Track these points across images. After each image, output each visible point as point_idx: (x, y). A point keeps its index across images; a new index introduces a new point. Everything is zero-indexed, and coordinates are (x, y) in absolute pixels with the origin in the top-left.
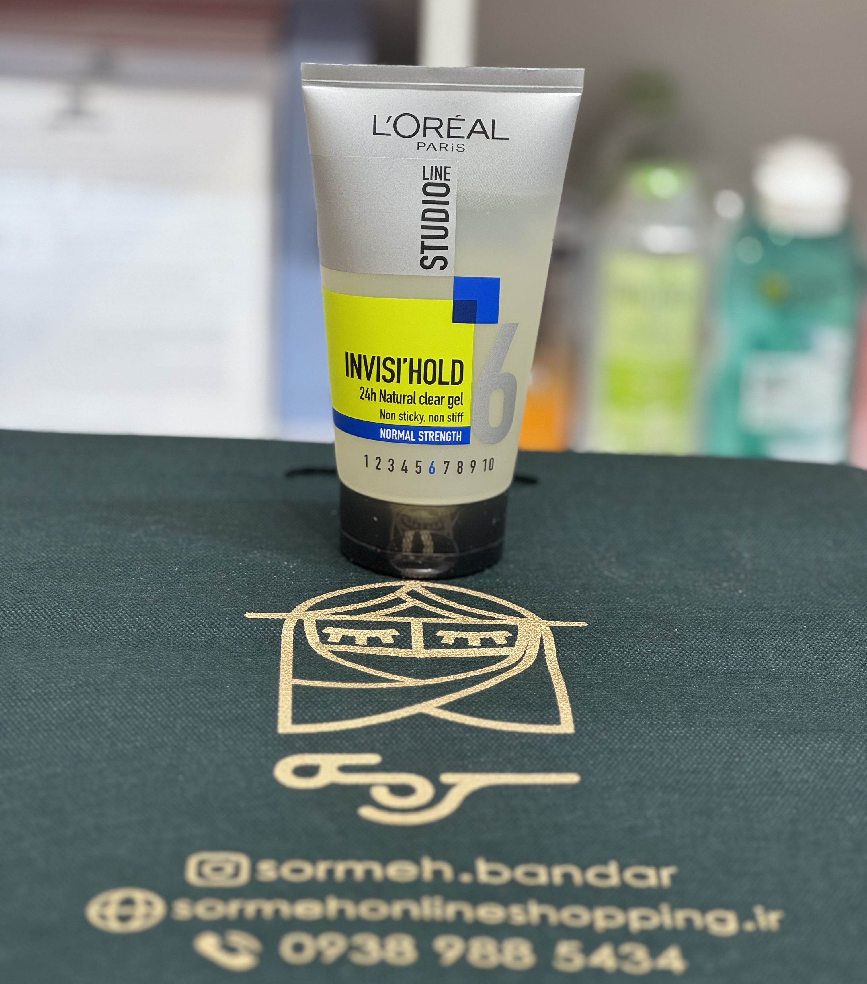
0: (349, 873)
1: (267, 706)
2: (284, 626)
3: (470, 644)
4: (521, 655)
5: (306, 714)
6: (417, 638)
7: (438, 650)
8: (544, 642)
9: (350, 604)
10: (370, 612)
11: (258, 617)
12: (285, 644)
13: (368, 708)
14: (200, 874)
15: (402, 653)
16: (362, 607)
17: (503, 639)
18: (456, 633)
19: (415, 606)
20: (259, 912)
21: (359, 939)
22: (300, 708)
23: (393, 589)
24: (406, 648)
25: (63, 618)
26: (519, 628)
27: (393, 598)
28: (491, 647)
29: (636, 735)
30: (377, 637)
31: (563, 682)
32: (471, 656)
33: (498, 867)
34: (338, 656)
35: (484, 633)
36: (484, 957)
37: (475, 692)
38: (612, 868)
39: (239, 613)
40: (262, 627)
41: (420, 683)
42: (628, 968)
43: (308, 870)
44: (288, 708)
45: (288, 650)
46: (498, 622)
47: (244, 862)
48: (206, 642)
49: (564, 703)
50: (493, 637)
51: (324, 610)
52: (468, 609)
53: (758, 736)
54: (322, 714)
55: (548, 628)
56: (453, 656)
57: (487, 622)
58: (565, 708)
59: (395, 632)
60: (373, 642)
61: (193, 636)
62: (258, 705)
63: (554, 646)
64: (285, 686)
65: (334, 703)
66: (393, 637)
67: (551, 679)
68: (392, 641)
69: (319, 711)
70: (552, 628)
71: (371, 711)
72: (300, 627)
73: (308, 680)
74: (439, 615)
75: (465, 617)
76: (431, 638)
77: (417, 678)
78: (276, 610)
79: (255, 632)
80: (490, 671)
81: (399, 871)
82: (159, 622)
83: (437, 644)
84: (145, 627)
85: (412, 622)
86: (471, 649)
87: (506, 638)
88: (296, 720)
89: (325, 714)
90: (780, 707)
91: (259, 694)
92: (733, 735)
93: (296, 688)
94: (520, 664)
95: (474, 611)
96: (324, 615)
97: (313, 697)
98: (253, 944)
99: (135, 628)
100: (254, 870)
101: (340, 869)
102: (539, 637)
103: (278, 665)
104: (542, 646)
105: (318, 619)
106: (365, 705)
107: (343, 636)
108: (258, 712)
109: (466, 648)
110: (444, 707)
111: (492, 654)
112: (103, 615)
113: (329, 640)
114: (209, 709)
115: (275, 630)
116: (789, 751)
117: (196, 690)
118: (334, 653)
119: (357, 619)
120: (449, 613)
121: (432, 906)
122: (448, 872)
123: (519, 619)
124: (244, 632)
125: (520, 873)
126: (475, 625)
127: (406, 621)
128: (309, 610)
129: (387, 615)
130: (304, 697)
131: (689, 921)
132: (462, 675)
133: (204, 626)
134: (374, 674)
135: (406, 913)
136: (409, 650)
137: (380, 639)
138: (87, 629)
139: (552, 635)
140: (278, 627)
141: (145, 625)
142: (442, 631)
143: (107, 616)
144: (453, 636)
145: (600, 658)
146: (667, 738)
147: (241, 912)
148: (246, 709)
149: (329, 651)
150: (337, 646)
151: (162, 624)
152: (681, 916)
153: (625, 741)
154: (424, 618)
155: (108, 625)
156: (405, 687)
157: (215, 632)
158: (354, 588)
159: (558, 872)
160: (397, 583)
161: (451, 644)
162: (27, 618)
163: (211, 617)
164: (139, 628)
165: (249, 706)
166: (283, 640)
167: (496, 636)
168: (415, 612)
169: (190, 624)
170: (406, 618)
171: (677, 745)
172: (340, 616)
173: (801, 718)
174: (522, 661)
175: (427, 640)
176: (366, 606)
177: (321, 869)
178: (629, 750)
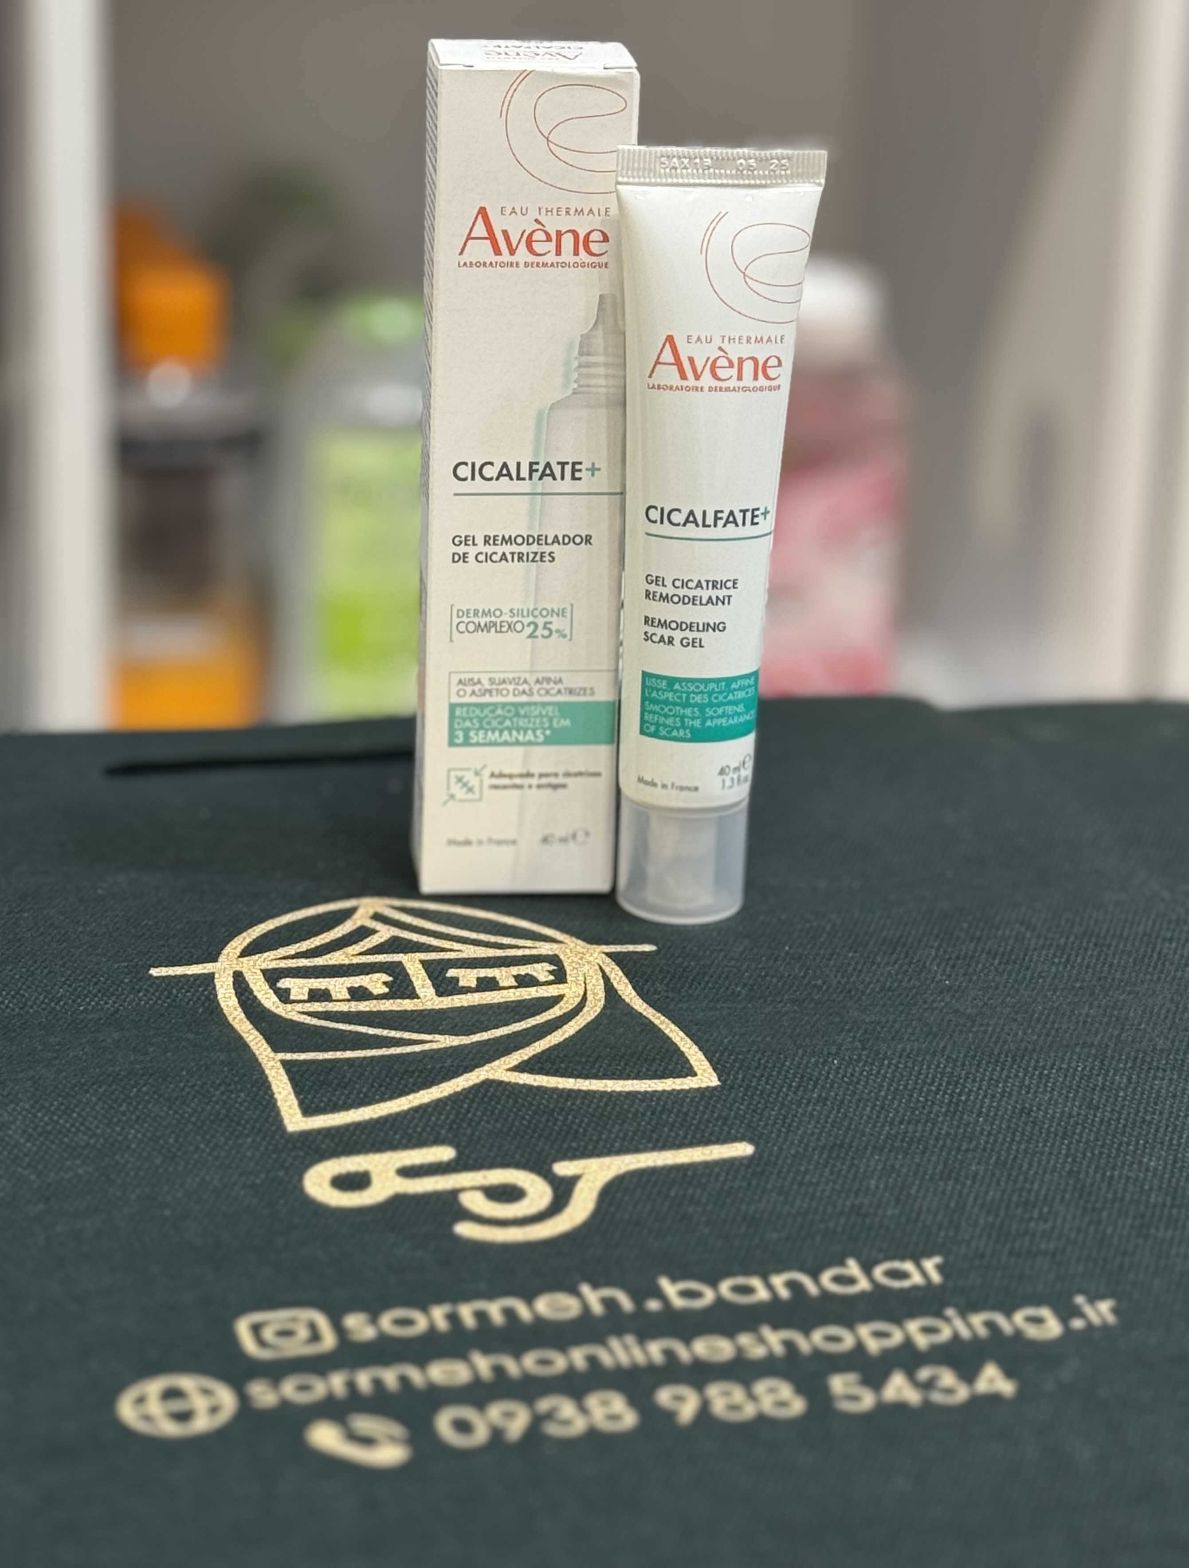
0: (481, 1316)
1: (256, 1094)
2: (216, 983)
3: (502, 985)
4: (582, 993)
5: (320, 1101)
6: (422, 982)
7: (458, 997)
8: (608, 975)
9: (299, 942)
10: (334, 950)
11: (172, 973)
12: (230, 1009)
13: (407, 1082)
14: (261, 1342)
15: (407, 1005)
16: (317, 945)
17: (546, 973)
19: (394, 936)
20: (378, 1383)
21: (544, 1405)
22: (308, 1093)
23: (346, 914)
24: (411, 998)
26: (562, 957)
27: (355, 928)
28: (534, 986)
29: (811, 1079)
30: (362, 987)
31: (667, 1021)
32: (511, 1000)
34: (319, 1018)
36: (734, 1408)
37: (552, 1044)
38: (853, 1268)
39: (140, 970)
40: (184, 988)
41: (466, 1040)
42: (939, 1398)
43: (421, 1320)
44: (289, 1094)
45: (239, 1017)
47: (320, 1319)
48: (109, 1018)
49: (688, 1046)
50: (531, 973)
51: (266, 955)
54: (343, 1097)
55: (605, 956)
56: (484, 1003)
58: (693, 1053)
59: (386, 977)
60: (358, 994)
61: (84, 1011)
62: (242, 1095)
64: (270, 1064)
65: (354, 1079)
66: (385, 983)
67: (648, 1019)
68: (387, 990)
69: (338, 1094)
70: (610, 955)
71: (414, 1084)
72: (240, 982)
73: (298, 1052)
74: (436, 947)
75: (477, 948)
76: (442, 981)
77: (455, 1034)
78: (195, 960)
79: (177, 995)
81: (550, 1306)
82: (23, 995)
83: (455, 989)
85: (404, 961)
86: (506, 992)
87: (551, 972)
88: (308, 1110)
89: (348, 1097)
91: (236, 1079)
93: (286, 1065)
94: (589, 1004)
95: (483, 937)
96: (269, 960)
97: (319, 1075)
98: (393, 1428)
100: (339, 1329)
101: (467, 1313)
104: (607, 979)
105: (262, 968)
106: (401, 1078)
107: (310, 990)
108: (246, 1104)
109: (499, 990)
110: (520, 1069)
111: (538, 995)
113: (292, 997)
114: (171, 1106)
115: (204, 990)
117: (136, 1082)
118: (310, 1014)
120: (452, 943)
121: (626, 1348)
123: (555, 946)
124: (159, 998)
126: (497, 958)
127: (393, 960)
128: (242, 955)
129: (361, 954)
130: (306, 1075)
131: (992, 1326)
134: (390, 1036)
135: (593, 1361)
136: (417, 1000)
137: (366, 989)
139: (615, 965)
140: (208, 985)
142: (452, 970)
144: (472, 976)
147: (352, 1387)
149: (299, 1012)
150: (308, 1004)
152: (977, 1321)
153: (798, 1089)
154: (419, 954)
159: (780, 1283)
161: (473, 986)
163: (100, 981)
165: (229, 1097)
166: (223, 1004)
167: (535, 971)
168: (399, 945)
169: (71, 993)
170: (391, 955)
172: (292, 961)
174: (590, 1001)
175: (436, 984)
176: (323, 943)
177: (439, 1314)
178: (809, 1102)
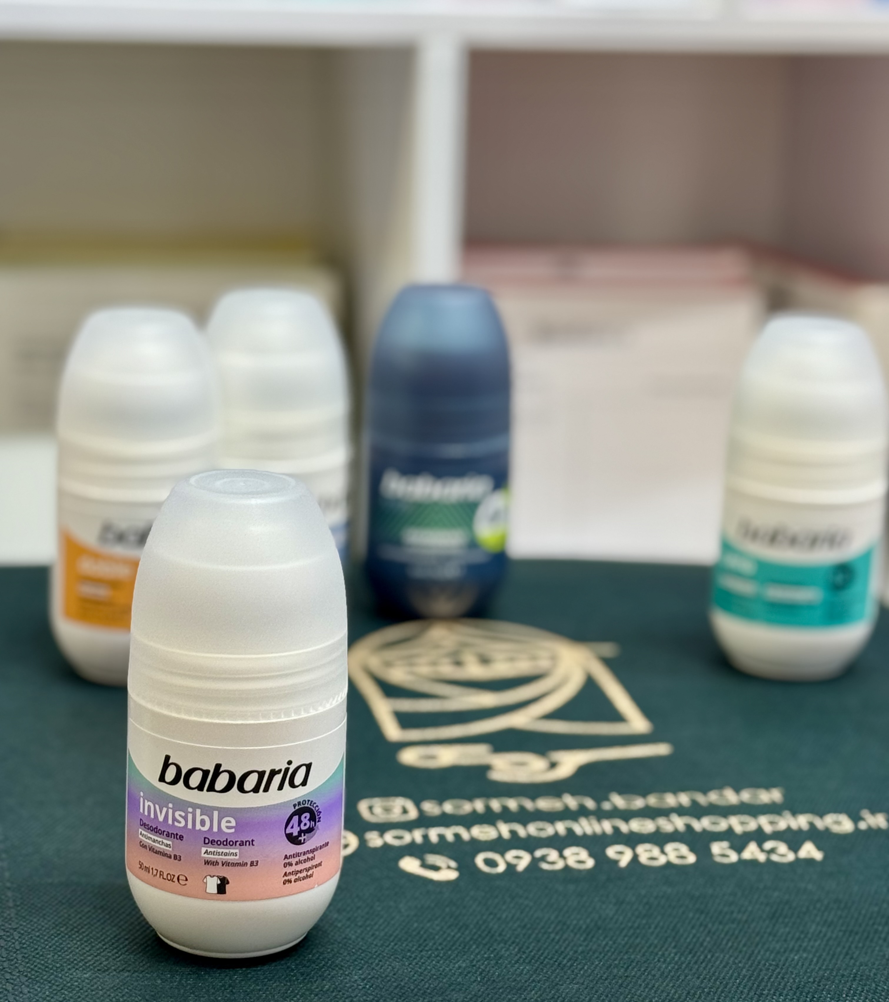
0: (504, 806)
14: (374, 814)
20: (442, 837)
21: (540, 852)
33: (630, 797)
36: (653, 859)
38: (729, 792)
42: (776, 858)
43: (467, 806)
47: (408, 804)
81: (547, 804)
98: (450, 862)
100: (419, 809)
101: (496, 805)
121: (590, 825)
122: (589, 803)
125: (651, 800)
131: (811, 824)
135: (570, 831)
147: (426, 838)
152: (803, 820)
159: (684, 798)
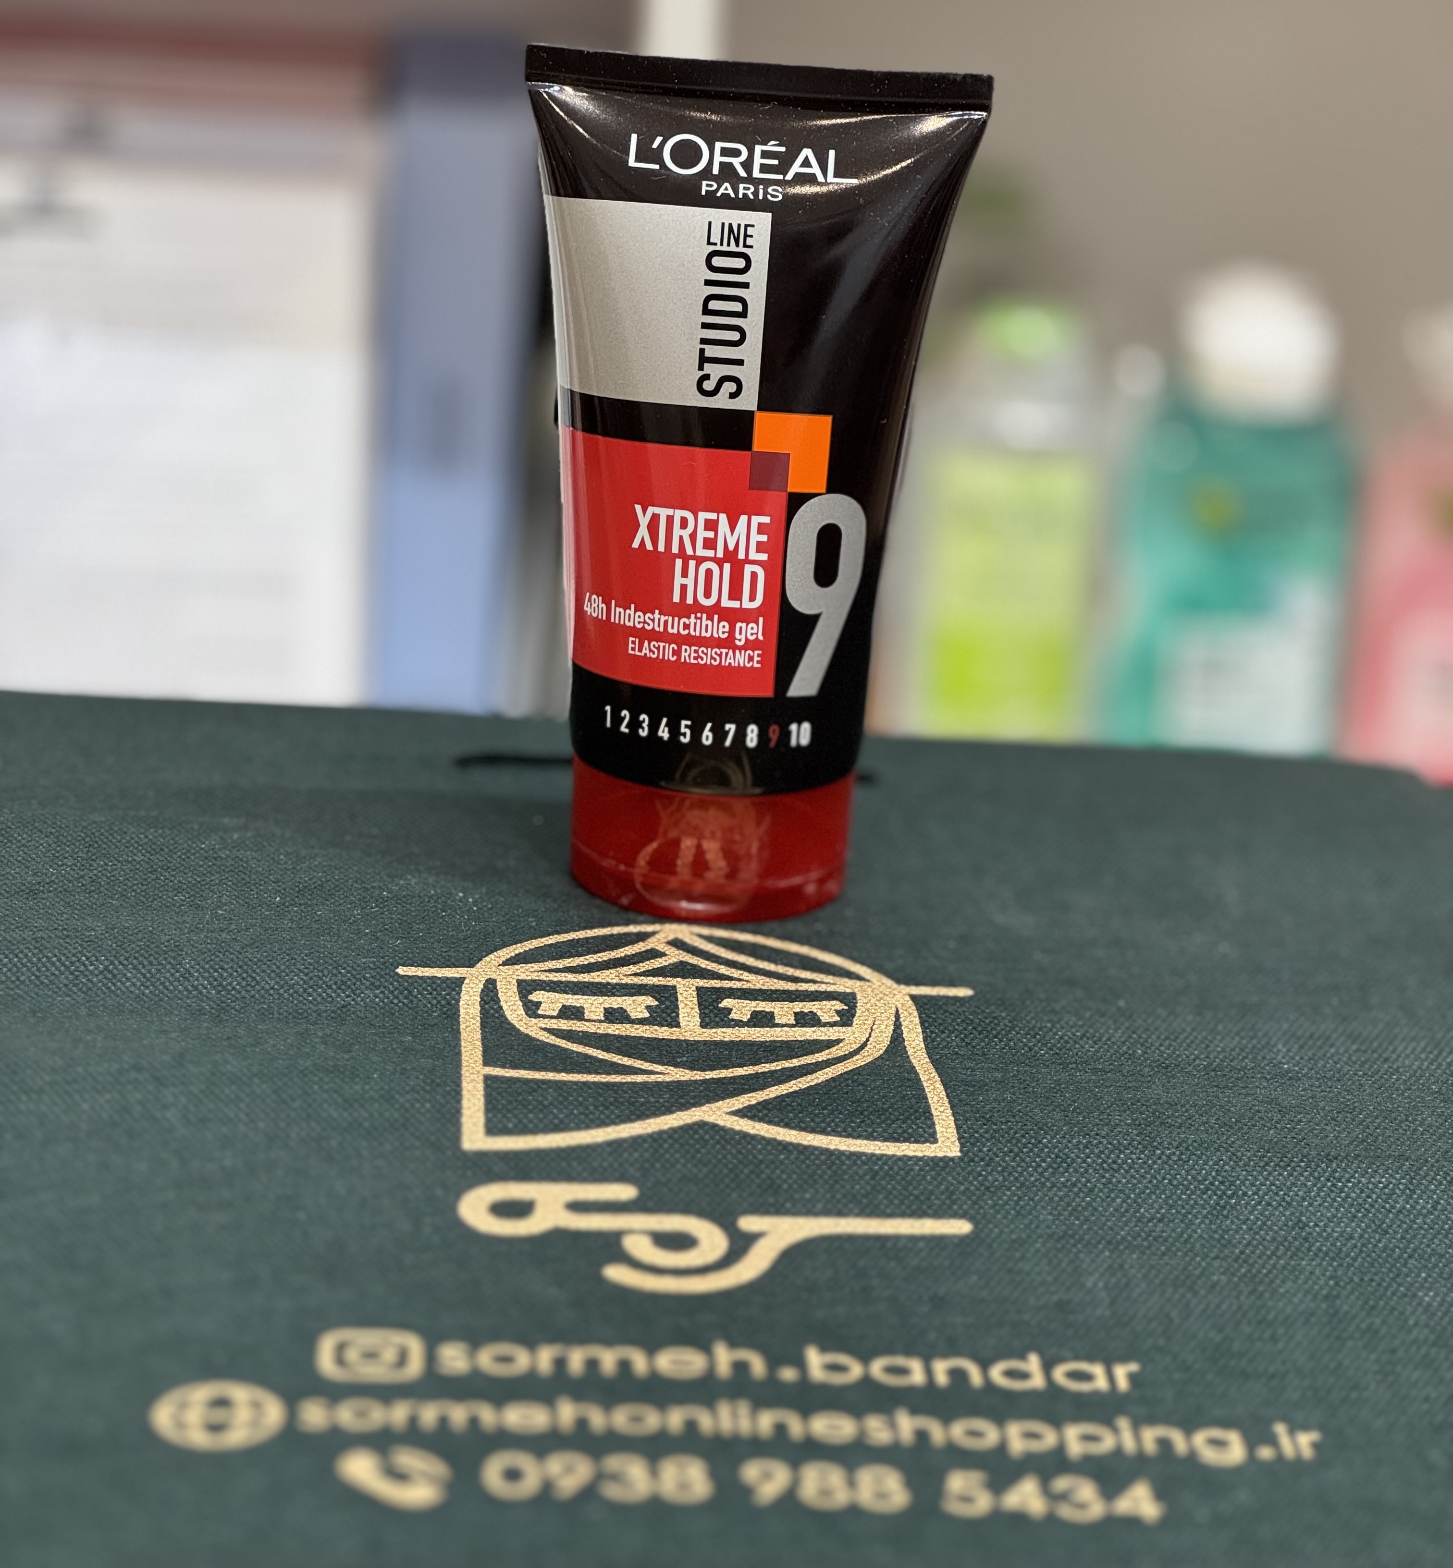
0: (592, 1364)
1: (443, 1106)
2: (463, 989)
3: (777, 1021)
4: (864, 1040)
5: (509, 1120)
6: (689, 1010)
7: (724, 1030)
8: (901, 1020)
9: (574, 957)
10: (608, 968)
11: (420, 974)
12: (467, 1017)
13: (612, 1112)
14: (340, 1360)
15: (663, 1033)
16: (592, 961)
17: (833, 1013)
18: (754, 1003)
19: (681, 962)
20: (443, 1421)
21: (613, 1462)
22: (499, 1111)
23: (642, 937)
24: (670, 1025)
25: (92, 972)
26: (858, 997)
27: (643, 949)
28: (813, 1026)
29: (1064, 1161)
30: (621, 1008)
31: (937, 1078)
32: (780, 1039)
33: (842, 1359)
34: (557, 1036)
35: (801, 1004)
36: (826, 1493)
37: (791, 1090)
38: (1033, 1363)
39: (387, 967)
40: (426, 990)
41: (698, 1076)
42: (1066, 1512)
43: (522, 1360)
44: (479, 1110)
45: (472, 1026)
46: (822, 988)
47: (415, 1345)
48: (333, 1012)
49: (942, 1109)
50: (815, 1011)
51: (530, 965)
52: (772, 967)
53: (1267, 1164)
54: (535, 1121)
55: (908, 998)
56: (750, 1039)
57: (803, 987)
58: (944, 1117)
59: (651, 1001)
60: (614, 1016)
61: (311, 1002)
62: (428, 1105)
63: (919, 1026)
64: (472, 1077)
65: (556, 1103)
66: (648, 1008)
67: (917, 1074)
68: (647, 1015)
69: (531, 1116)
70: (913, 998)
71: (618, 1117)
72: (490, 991)
73: (509, 1068)
74: (723, 975)
75: (768, 980)
76: (711, 1011)
77: (692, 1069)
78: (449, 963)
79: (416, 997)
80: (814, 1061)
81: (675, 1362)
82: (254, 979)
83: (723, 1020)
84: (229, 987)
85: (678, 986)
86: (780, 1029)
87: (838, 1012)
88: (491, 1130)
89: (541, 1120)
90: (1300, 1121)
91: (428, 1088)
92: (1225, 1164)
93: (489, 1080)
94: (864, 1052)
95: (781, 969)
96: (529, 972)
97: (520, 1094)
98: (436, 1467)
99: (214, 988)
100: (431, 1358)
101: (577, 1359)
102: (893, 1010)
103: (458, 1045)
104: (898, 1025)
105: (520, 978)
106: (607, 1108)
107: (564, 1006)
108: (428, 1115)
109: (771, 1027)
110: (741, 1113)
111: (815, 1037)
112: (159, 967)
113: (540, 1012)
114: (345, 1109)
115: (448, 994)
116: (1320, 1189)
117: (321, 1079)
118: (551, 1031)
119: (586, 980)
120: (740, 972)
121: (735, 1415)
122: (758, 1365)
123: (858, 983)
124: (397, 997)
125: (877, 1368)
126: (784, 992)
127: (668, 984)
128: (504, 964)
129: (636, 975)
130: (504, 1094)
131: (1165, 1444)
132: (767, 1065)
133: (330, 987)
134: (620, 1062)
135: (691, 1426)
136: (675, 1029)
137: (626, 1011)
138: (132, 989)
139: (914, 1008)
140: (454, 990)
141: (230, 984)
142: (729, 1000)
143: (164, 968)
144: (748, 1008)
145: (996, 1045)
146: (1115, 1166)
147: (413, 1421)
148: (407, 1110)
149: (541, 1028)
150: (554, 1021)
151: (258, 983)
152: (1150, 1436)
153: (1045, 1170)
154: (698, 980)
155: (167, 984)
156: (673, 1082)
157: (348, 996)
158: (578, 933)
159: (941, 1369)
160: (649, 928)
161: (745, 1020)
162: (29, 970)
163: (340, 973)
164: (220, 988)
165: (412, 1106)
166: (462, 1011)
167: (821, 1009)
168: (682, 970)
169: (305, 982)
170: (668, 979)
171: (1133, 1177)
172: (557, 974)
173: (1336, 1138)
174: (866, 1048)
175: (704, 1013)
176: (600, 960)
177: (545, 1357)
178: (1053, 1185)
